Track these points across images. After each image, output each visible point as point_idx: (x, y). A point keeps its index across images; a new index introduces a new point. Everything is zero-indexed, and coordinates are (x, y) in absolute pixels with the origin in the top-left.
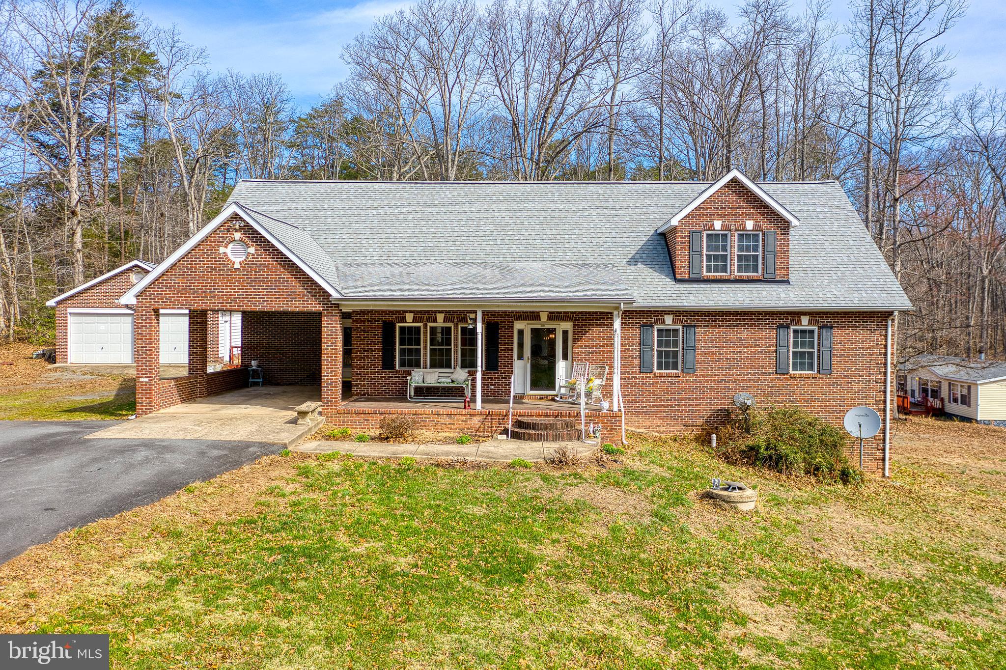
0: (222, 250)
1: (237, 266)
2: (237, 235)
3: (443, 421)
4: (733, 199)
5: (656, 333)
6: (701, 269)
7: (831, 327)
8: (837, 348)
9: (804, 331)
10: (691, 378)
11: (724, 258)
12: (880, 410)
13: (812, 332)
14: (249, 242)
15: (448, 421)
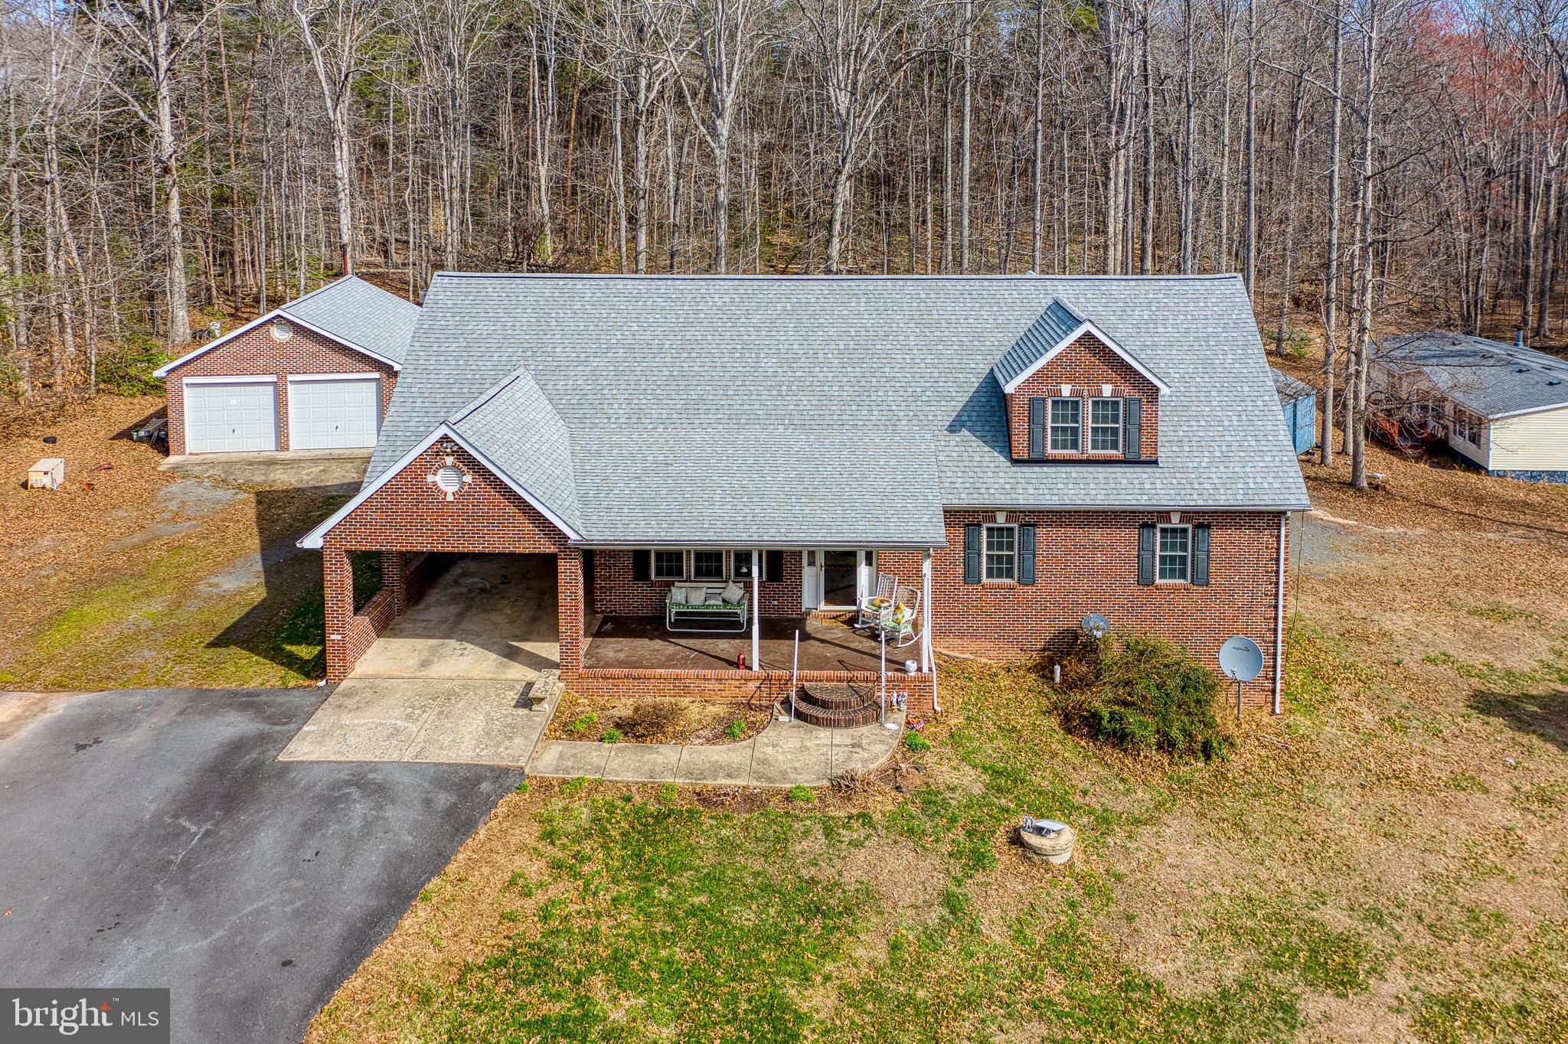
0: (430, 478)
1: (450, 498)
2: (449, 460)
3: (711, 687)
4: (1086, 357)
5: (985, 533)
6: (1044, 447)
7: (1209, 526)
8: (1215, 552)
9: (1174, 531)
10: (1030, 589)
11: (1075, 431)
12: (1269, 630)
13: (1185, 530)
14: (465, 468)
15: (717, 686)
